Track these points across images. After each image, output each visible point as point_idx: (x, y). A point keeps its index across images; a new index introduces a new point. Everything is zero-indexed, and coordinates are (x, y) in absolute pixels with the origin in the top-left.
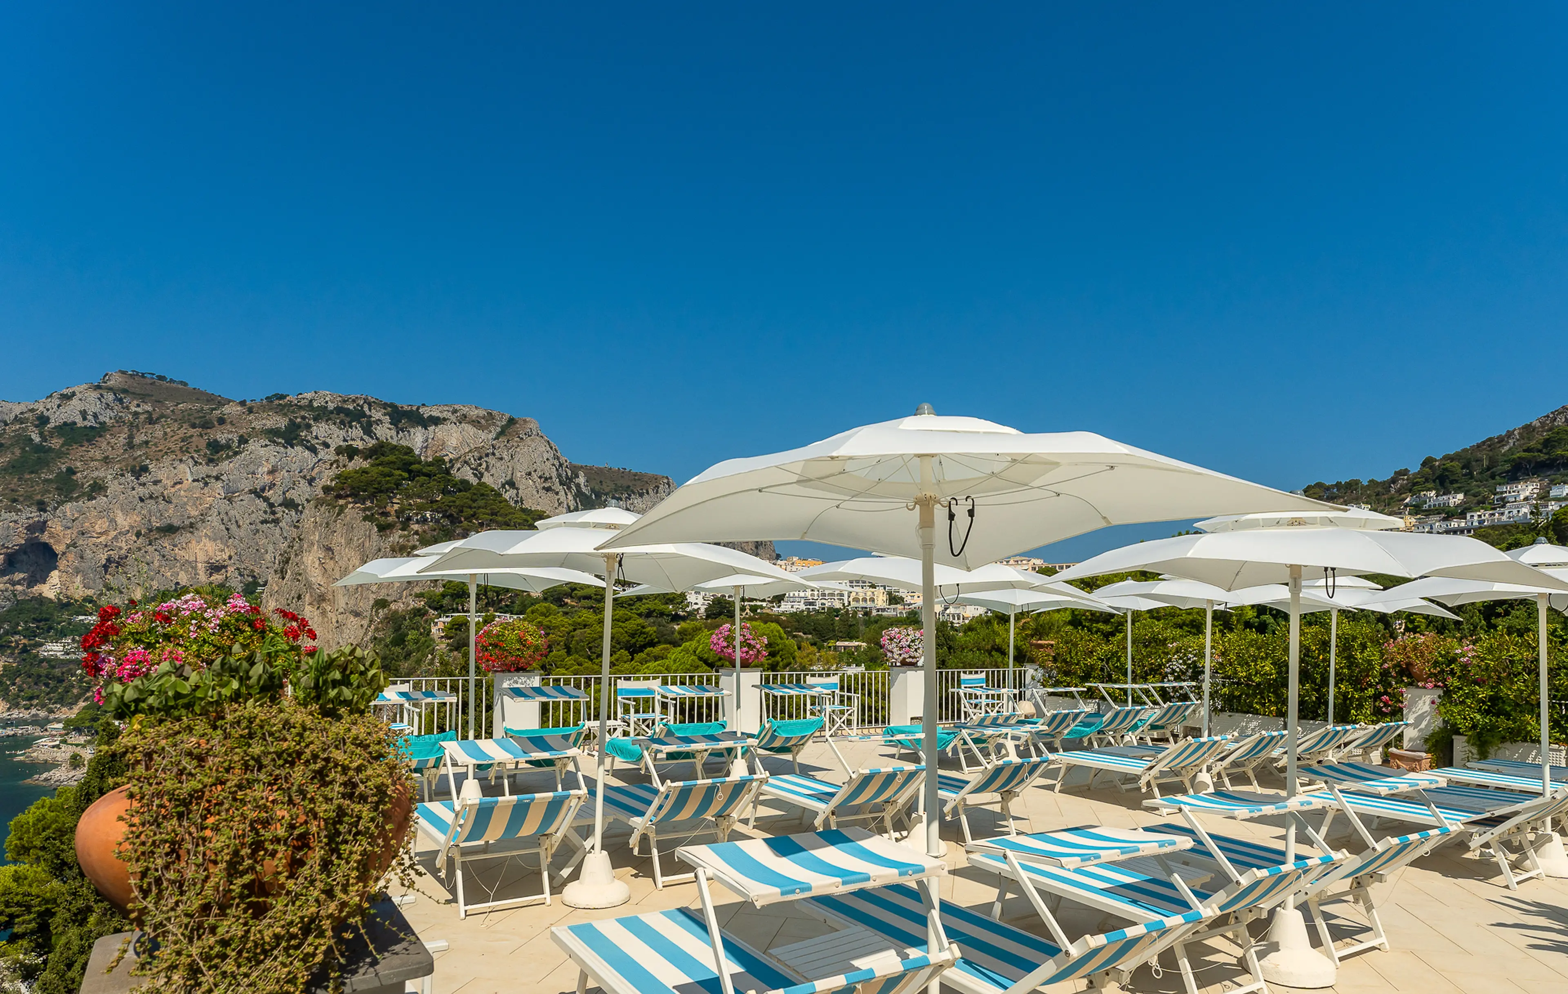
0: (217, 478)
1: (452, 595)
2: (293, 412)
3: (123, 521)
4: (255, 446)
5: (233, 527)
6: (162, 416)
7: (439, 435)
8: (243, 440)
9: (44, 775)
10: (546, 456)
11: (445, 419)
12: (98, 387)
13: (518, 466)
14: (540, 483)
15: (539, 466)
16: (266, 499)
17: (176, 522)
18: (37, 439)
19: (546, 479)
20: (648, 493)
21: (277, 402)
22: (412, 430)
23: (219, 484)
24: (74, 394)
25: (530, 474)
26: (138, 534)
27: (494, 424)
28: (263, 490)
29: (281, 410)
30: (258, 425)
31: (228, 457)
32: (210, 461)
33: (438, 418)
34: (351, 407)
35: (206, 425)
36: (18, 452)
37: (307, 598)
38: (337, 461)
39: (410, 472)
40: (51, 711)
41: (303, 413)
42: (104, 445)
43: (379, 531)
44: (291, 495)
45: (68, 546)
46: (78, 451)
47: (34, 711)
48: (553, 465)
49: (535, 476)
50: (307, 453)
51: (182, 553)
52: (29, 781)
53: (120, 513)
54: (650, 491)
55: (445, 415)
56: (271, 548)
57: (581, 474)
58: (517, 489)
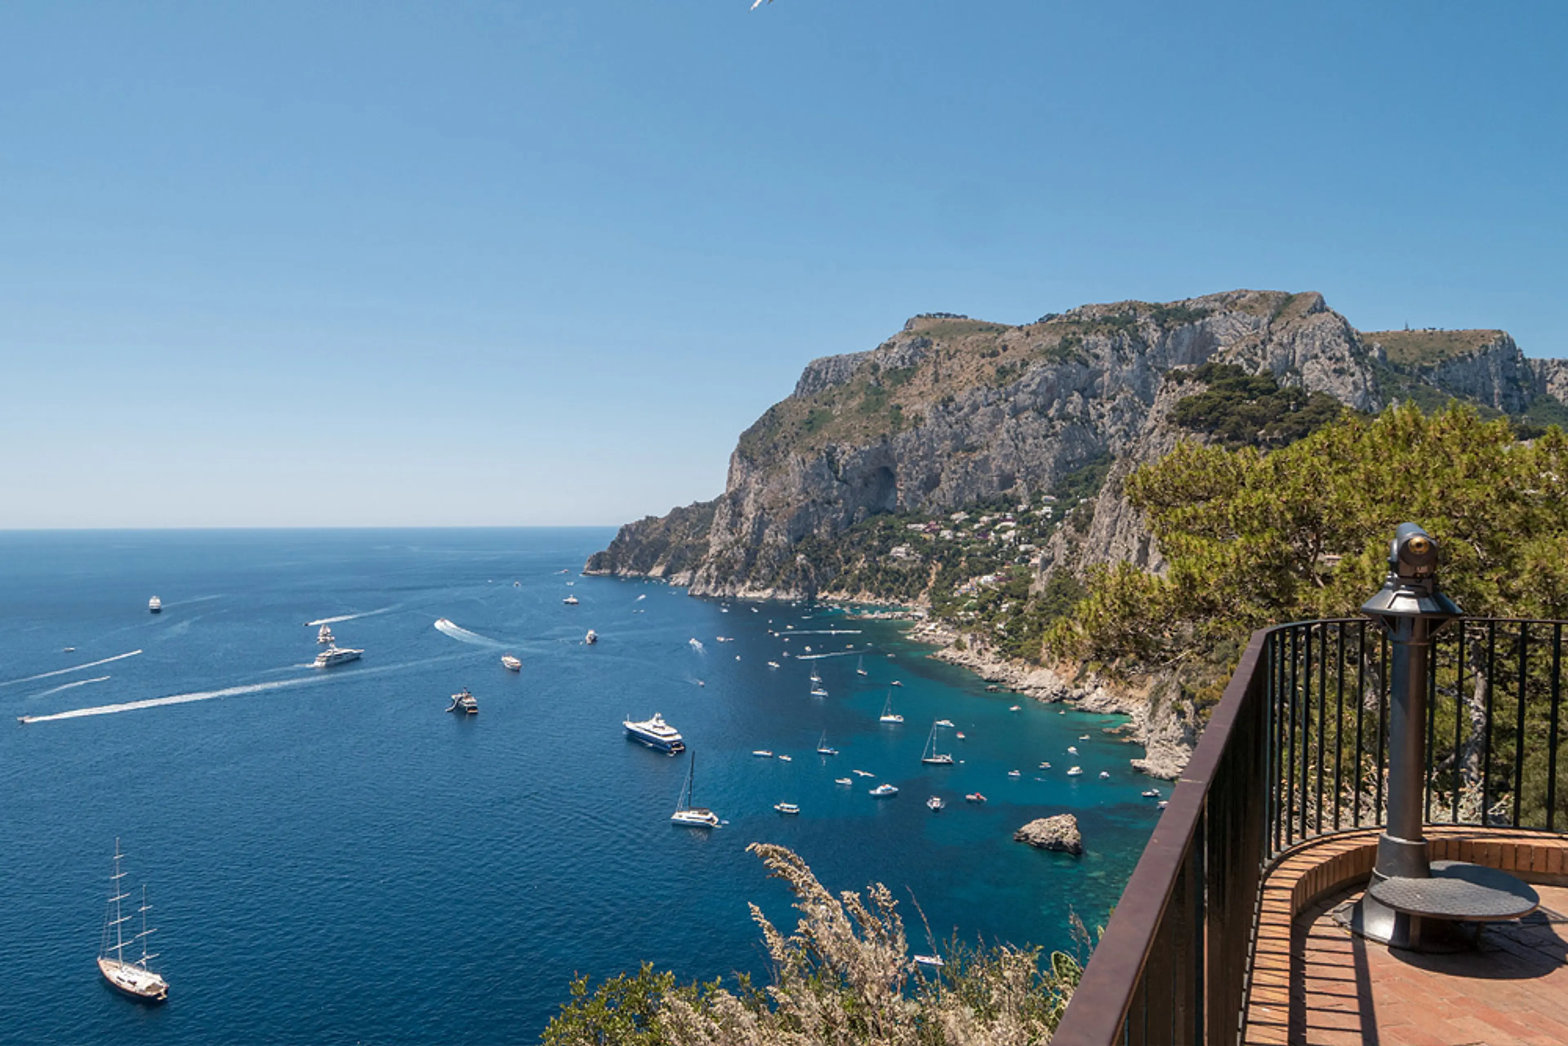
0: (1006, 400)
2: (1064, 329)
3: (939, 445)
4: (1037, 367)
6: (957, 351)
7: (1207, 328)
8: (1026, 363)
9: (941, 653)
11: (1212, 310)
13: (1303, 349)
14: (1330, 366)
15: (1327, 344)
16: (1045, 415)
17: (975, 443)
18: (874, 384)
19: (1337, 359)
21: (1049, 323)
22: (1179, 329)
23: (1008, 405)
24: (894, 343)
25: (1317, 357)
26: (949, 456)
27: (1269, 306)
28: (1044, 407)
29: (1054, 329)
30: (1037, 346)
31: (1016, 379)
32: (1000, 386)
33: (1205, 310)
34: (1117, 316)
35: (994, 354)
36: (863, 396)
40: (902, 601)
41: (1073, 329)
42: (918, 383)
46: (901, 391)
47: (891, 600)
48: (1343, 339)
49: (1323, 358)
50: (1079, 366)
51: (982, 469)
53: (934, 438)
55: (1212, 305)
57: (1377, 344)
58: (1301, 375)
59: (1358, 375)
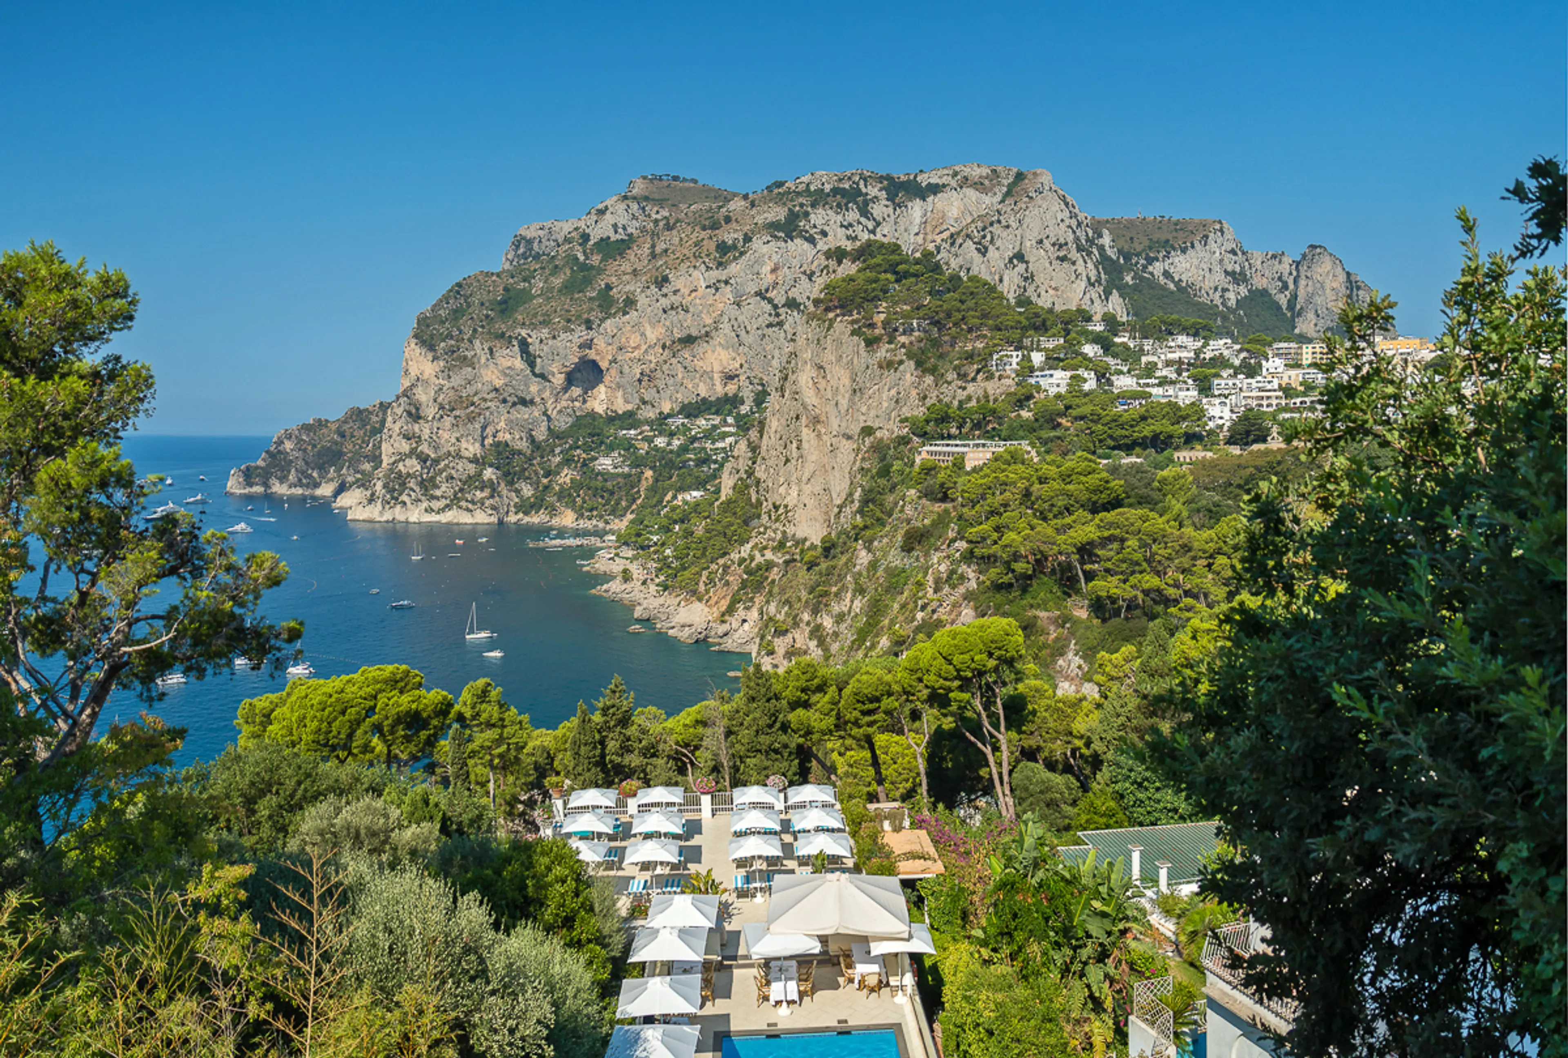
0: (726, 282)
1: (936, 420)
2: (792, 200)
3: (653, 334)
4: (757, 244)
5: (743, 333)
6: (678, 221)
7: (939, 205)
8: (747, 239)
9: (605, 587)
10: (1060, 216)
11: (944, 186)
12: (625, 198)
13: (1027, 234)
14: (1053, 253)
15: (1052, 231)
16: (770, 301)
17: (695, 333)
18: (582, 258)
19: (1061, 246)
20: (1193, 246)
21: (776, 191)
22: (910, 204)
23: (729, 288)
24: (607, 208)
25: (1041, 242)
26: (664, 347)
27: (999, 183)
28: (767, 290)
29: (780, 199)
30: (760, 219)
31: (735, 258)
32: (720, 265)
33: (937, 185)
34: (847, 186)
35: (715, 226)
36: (568, 272)
37: (804, 420)
38: (827, 267)
39: (896, 273)
40: (607, 523)
41: (801, 200)
42: (632, 257)
43: (867, 346)
44: (794, 293)
45: (611, 362)
46: (613, 266)
47: (594, 522)
48: (1069, 227)
49: (1047, 243)
50: (806, 245)
51: (701, 363)
52: (593, 591)
53: (647, 326)
54: (1197, 244)
55: (945, 180)
56: (776, 353)
57: (1106, 232)
58: (1027, 262)
59: (1080, 262)
